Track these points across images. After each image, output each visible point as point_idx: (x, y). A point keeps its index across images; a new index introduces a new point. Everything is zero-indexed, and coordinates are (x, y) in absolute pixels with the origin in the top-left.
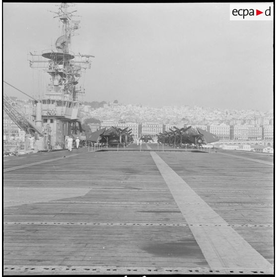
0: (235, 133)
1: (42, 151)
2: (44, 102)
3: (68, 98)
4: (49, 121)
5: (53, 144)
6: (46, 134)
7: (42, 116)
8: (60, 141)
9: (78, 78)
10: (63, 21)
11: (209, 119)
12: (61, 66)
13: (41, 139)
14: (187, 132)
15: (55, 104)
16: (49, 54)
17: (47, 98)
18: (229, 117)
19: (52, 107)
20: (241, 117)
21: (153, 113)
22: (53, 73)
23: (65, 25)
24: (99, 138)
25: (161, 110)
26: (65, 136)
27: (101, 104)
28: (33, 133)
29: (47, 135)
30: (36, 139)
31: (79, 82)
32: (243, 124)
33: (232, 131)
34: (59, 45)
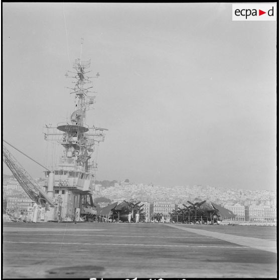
0: (251, 214)
1: (52, 221)
2: (57, 173)
3: (81, 169)
4: (60, 192)
5: (63, 216)
6: (57, 204)
7: (54, 187)
8: (70, 213)
9: (91, 153)
10: (79, 96)
11: (223, 199)
12: (75, 139)
13: (52, 210)
14: (202, 207)
15: (68, 174)
16: (64, 126)
17: (59, 169)
18: (244, 198)
19: (64, 177)
20: (256, 197)
21: (165, 192)
22: (67, 145)
23: (80, 100)
24: (111, 213)
25: (173, 189)
26: (75, 209)
27: (112, 184)
28: (44, 203)
29: (57, 206)
30: (47, 209)
31: (91, 156)
32: (258, 205)
33: (247, 212)
34: (74, 118)
